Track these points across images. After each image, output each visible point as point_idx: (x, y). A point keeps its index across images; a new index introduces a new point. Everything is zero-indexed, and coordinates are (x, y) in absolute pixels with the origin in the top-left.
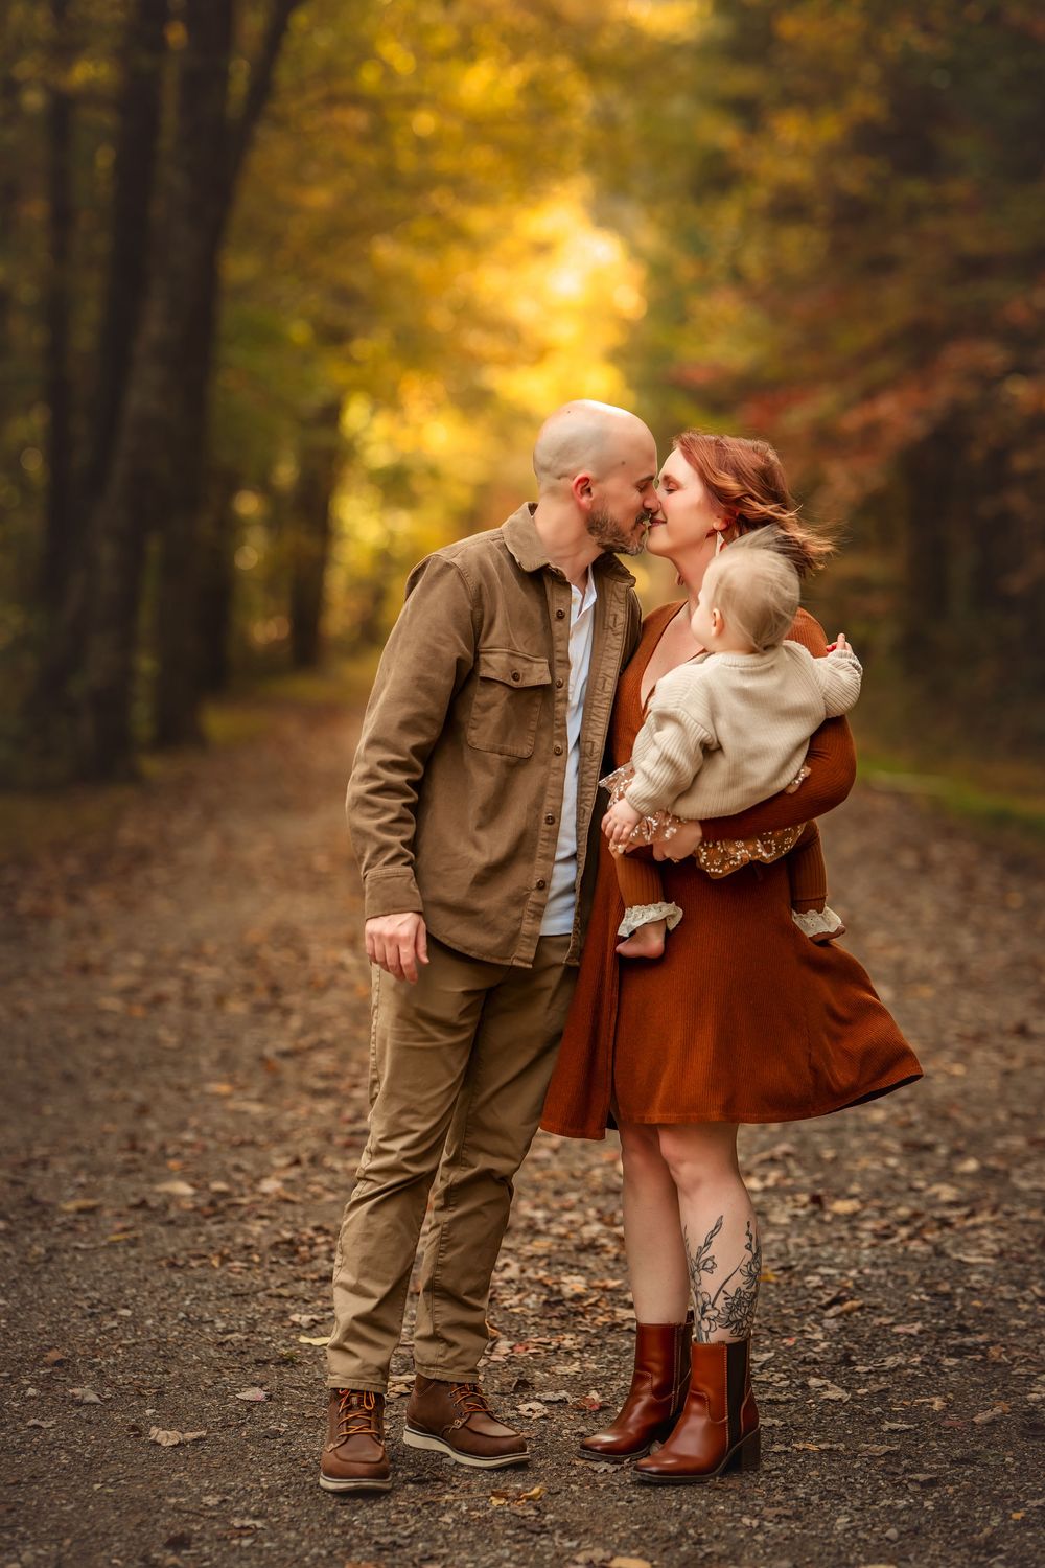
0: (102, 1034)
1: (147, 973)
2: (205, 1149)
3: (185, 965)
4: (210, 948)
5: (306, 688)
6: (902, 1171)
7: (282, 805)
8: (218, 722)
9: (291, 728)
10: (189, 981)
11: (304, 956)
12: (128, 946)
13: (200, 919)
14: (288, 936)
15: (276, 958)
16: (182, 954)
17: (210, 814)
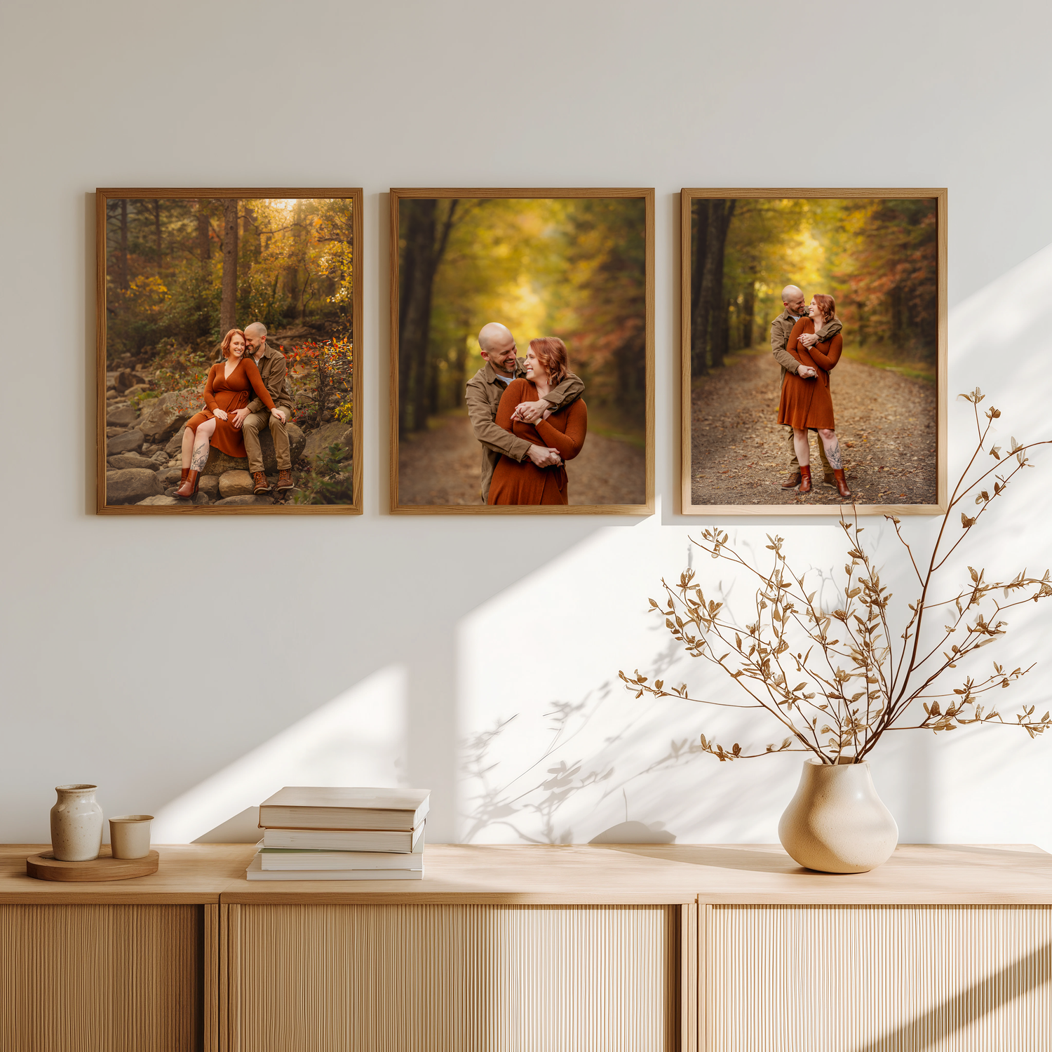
0: (703, 435)
1: (713, 421)
2: (729, 462)
3: (723, 418)
4: (728, 414)
5: (748, 352)
6: (899, 460)
7: (744, 380)
8: (727, 361)
9: (745, 362)
10: (723, 422)
11: (751, 415)
12: (708, 414)
13: (725, 408)
14: (747, 410)
15: (744, 416)
16: (721, 416)
17: (727, 382)
